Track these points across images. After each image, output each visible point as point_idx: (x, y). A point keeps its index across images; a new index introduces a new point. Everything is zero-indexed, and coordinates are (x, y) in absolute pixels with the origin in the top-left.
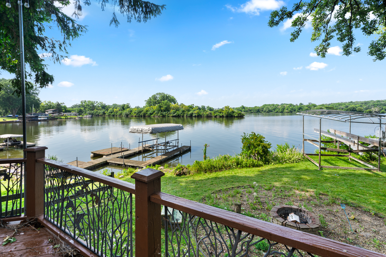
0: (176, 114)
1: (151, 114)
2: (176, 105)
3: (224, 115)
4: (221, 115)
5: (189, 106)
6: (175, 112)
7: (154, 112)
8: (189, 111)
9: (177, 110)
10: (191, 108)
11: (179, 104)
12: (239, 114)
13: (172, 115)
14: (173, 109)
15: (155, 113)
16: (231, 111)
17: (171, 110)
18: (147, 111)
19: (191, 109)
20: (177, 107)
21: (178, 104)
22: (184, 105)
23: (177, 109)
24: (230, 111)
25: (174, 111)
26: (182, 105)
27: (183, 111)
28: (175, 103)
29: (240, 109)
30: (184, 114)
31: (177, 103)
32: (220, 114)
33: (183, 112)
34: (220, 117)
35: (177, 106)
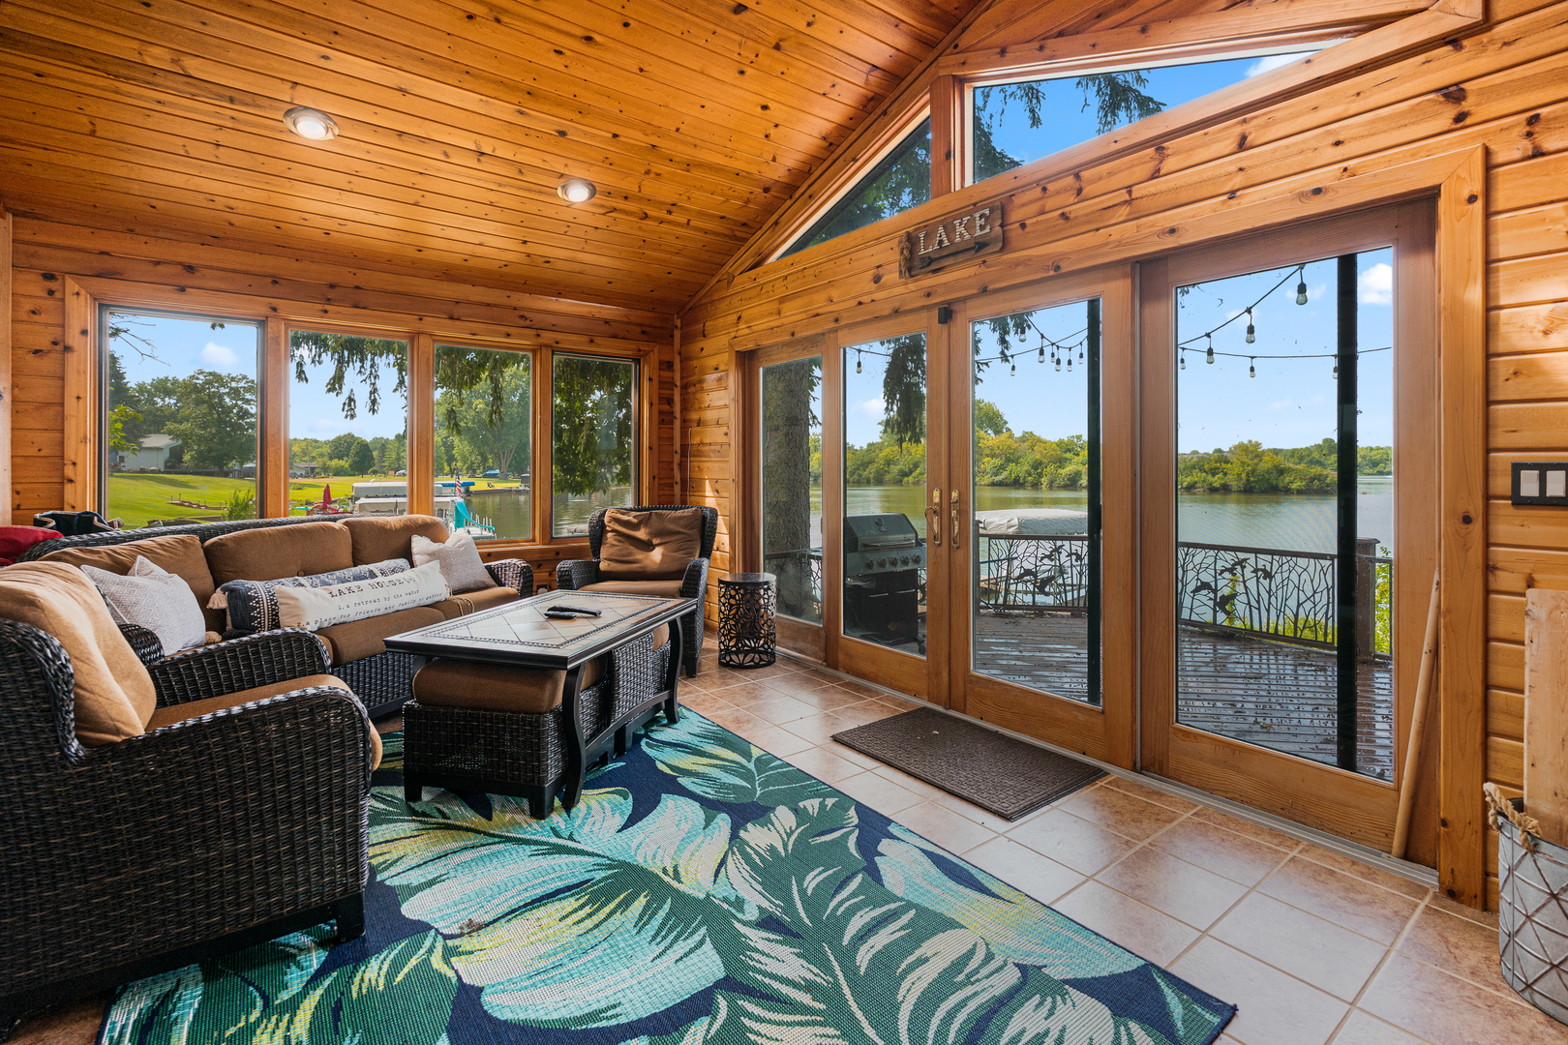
0: (1005, 474)
1: (905, 474)
2: (1004, 435)
3: (1234, 485)
4: (1216, 485)
5: (1060, 443)
6: (1002, 468)
7: (916, 466)
8: (1061, 462)
9: (1008, 460)
10: (1069, 450)
11: (1018, 434)
12: (1312, 479)
13: (987, 479)
14: (993, 456)
15: (918, 471)
16: (1269, 465)
17: (986, 459)
18: (889, 462)
19: (1068, 455)
20: (1009, 447)
21: (1011, 436)
22: (1040, 440)
23: (1011, 458)
24: (1265, 465)
25: (998, 462)
26: (1029, 438)
27: (1037, 465)
28: (997, 432)
29: (1316, 455)
30: (1040, 475)
31: (1008, 430)
32: (1210, 478)
33: (1036, 468)
34: (1213, 490)
35: (1010, 442)
